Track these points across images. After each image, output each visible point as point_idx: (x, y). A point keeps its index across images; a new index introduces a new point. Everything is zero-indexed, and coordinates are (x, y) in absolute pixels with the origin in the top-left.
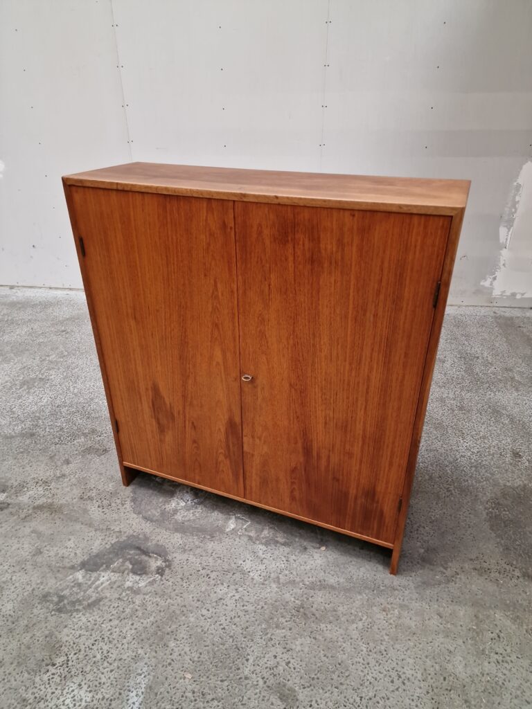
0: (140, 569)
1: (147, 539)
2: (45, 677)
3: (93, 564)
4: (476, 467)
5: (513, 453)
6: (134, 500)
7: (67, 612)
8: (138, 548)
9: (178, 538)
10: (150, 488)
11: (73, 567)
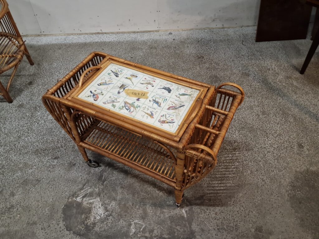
4: (277, 159)
5: (298, 145)
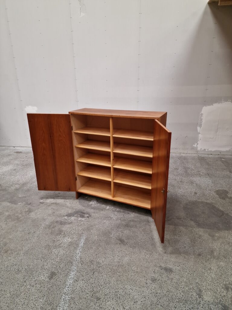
0: (83, 217)
1: (84, 210)
2: (59, 236)
3: (69, 215)
6: (80, 202)
7: (63, 225)
8: (82, 212)
9: (92, 210)
10: (84, 199)
11: (64, 216)
